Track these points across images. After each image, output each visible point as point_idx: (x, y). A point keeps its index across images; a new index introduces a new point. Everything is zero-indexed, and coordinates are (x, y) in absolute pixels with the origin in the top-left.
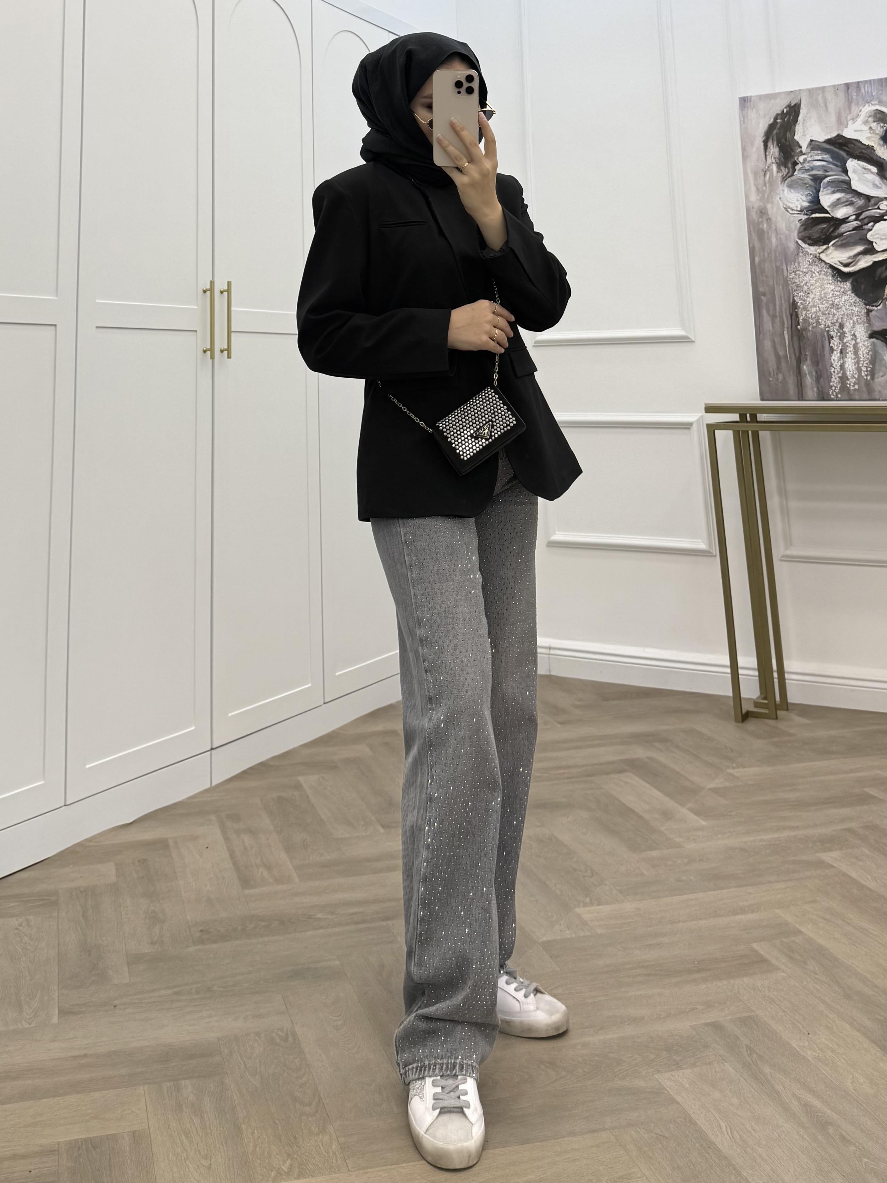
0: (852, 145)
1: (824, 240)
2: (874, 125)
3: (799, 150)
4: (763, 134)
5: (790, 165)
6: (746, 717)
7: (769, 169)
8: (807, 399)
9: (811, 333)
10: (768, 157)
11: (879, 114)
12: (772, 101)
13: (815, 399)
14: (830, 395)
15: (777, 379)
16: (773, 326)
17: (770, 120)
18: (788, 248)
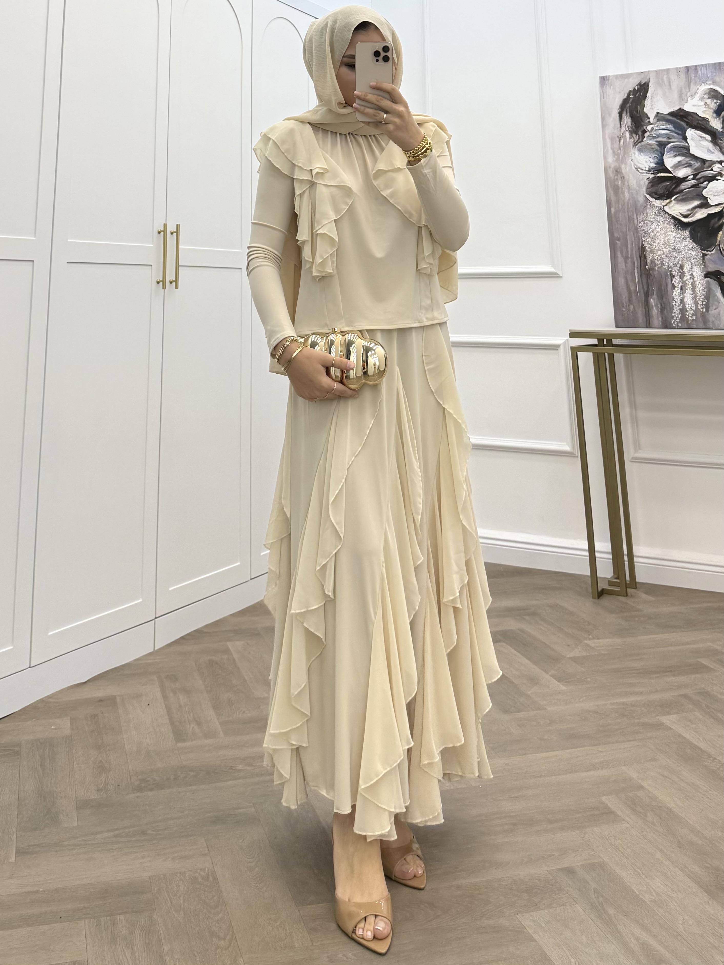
0: (691, 117)
1: (667, 195)
2: (709, 101)
3: (648, 120)
4: (618, 107)
5: (640, 133)
6: (601, 594)
7: (623, 135)
8: (654, 327)
9: (657, 272)
10: (622, 126)
11: (713, 92)
12: (626, 80)
13: (660, 327)
14: (672, 324)
15: (629, 310)
16: (625, 265)
17: (624, 96)
18: (638, 201)
